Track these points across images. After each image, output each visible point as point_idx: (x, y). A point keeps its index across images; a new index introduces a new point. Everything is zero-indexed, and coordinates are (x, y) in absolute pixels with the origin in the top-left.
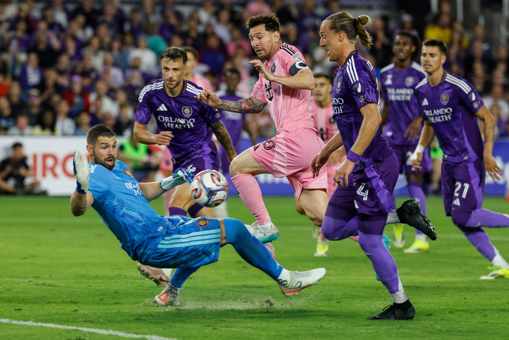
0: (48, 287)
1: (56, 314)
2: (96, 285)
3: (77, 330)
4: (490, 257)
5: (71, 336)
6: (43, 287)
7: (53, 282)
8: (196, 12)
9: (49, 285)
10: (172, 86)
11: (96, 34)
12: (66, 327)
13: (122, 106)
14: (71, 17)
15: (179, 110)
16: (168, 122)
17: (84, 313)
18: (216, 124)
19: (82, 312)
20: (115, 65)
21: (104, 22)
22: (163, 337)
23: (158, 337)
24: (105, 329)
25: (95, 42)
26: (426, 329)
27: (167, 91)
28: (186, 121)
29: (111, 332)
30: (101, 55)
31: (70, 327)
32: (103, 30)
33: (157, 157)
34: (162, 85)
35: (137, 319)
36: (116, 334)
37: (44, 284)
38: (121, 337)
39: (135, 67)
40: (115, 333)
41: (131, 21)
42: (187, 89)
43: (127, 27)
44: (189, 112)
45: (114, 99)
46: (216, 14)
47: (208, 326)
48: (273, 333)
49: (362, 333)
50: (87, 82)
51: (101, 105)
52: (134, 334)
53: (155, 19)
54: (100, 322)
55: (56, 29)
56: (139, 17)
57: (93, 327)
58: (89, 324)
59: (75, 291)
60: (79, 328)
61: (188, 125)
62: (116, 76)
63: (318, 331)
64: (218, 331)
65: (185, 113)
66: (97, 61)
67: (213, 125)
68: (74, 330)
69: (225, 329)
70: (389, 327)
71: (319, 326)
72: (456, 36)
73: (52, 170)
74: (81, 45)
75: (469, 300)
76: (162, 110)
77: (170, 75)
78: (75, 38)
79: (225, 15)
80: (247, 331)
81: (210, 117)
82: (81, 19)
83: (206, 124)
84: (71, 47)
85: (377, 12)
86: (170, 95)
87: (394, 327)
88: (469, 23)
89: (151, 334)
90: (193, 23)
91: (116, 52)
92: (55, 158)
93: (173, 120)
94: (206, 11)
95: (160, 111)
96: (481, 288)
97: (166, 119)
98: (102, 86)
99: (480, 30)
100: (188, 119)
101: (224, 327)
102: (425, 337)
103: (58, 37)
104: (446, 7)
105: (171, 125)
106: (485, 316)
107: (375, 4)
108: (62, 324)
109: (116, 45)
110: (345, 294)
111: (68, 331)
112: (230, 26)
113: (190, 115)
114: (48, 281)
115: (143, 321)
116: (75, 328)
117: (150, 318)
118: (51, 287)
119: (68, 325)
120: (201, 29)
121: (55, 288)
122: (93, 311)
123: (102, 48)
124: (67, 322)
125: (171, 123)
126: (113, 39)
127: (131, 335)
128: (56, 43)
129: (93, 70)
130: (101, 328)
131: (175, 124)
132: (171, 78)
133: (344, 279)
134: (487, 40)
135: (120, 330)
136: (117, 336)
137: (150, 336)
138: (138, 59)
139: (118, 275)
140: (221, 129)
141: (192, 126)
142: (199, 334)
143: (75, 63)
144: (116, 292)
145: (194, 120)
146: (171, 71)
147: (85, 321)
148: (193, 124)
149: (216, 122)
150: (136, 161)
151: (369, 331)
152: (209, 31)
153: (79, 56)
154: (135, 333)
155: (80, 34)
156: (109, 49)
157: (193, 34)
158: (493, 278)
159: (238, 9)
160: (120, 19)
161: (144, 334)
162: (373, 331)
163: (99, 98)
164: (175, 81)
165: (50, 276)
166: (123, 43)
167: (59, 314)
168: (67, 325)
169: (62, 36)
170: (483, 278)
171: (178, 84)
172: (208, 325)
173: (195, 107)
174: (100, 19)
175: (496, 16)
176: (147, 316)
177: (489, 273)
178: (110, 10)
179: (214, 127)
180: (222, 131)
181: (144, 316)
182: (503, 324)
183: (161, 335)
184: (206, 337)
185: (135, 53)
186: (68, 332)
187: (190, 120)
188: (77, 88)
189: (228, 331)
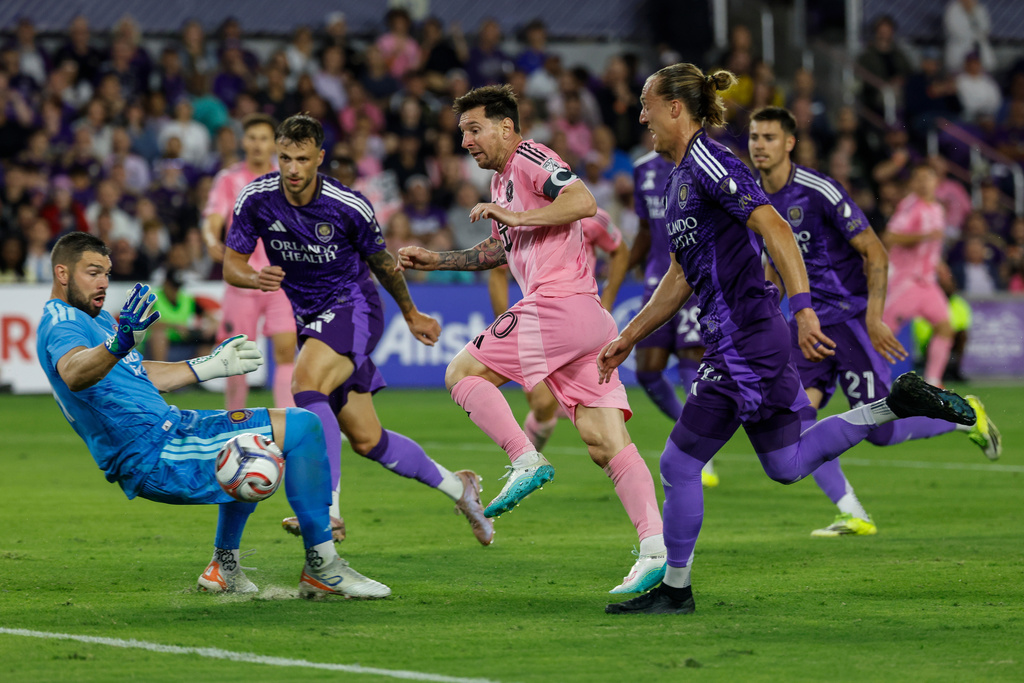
0: (17, 562)
1: (31, 611)
2: (104, 556)
3: (70, 640)
4: (836, 495)
5: (59, 652)
6: (7, 561)
7: (26, 552)
8: (281, 52)
9: (18, 559)
10: (297, 189)
11: (97, 95)
12: (51, 635)
13: (147, 228)
14: (51, 63)
15: (309, 229)
16: (289, 250)
17: (83, 609)
18: (378, 256)
19: (79, 606)
20: (134, 151)
21: (112, 73)
22: (229, 651)
23: (220, 651)
24: (123, 638)
25: (97, 110)
26: (715, 630)
27: (288, 195)
28: (322, 250)
29: (134, 643)
30: (108, 133)
31: (58, 635)
32: (112, 88)
33: (212, 320)
34: (277, 183)
35: (180, 619)
36: (143, 647)
37: (8, 557)
38: (152, 651)
39: (171, 154)
40: (140, 644)
41: (162, 70)
42: (324, 192)
43: (155, 81)
44: (329, 232)
45: (132, 214)
46: (319, 56)
47: (312, 629)
48: (431, 640)
49: (595, 639)
50: (82, 183)
51: (110, 225)
52: (175, 647)
53: (207, 65)
54: (112, 624)
55: (25, 87)
56: (176, 63)
57: (99, 635)
58: (92, 629)
59: (66, 568)
60: (75, 637)
61: (327, 255)
62: (136, 171)
63: (514, 637)
64: (330, 638)
65: (320, 235)
66: (100, 145)
67: (371, 257)
68: (64, 640)
69: (344, 634)
70: (646, 627)
71: (515, 627)
72: (762, 90)
73: (21, 345)
74: (72, 115)
75: (792, 576)
76: (277, 229)
77: (293, 170)
78: (59, 103)
79: (334, 57)
80: (384, 638)
81: (366, 243)
82: (69, 68)
83: (357, 255)
84: (53, 119)
85: (614, 49)
86: (293, 203)
87: (655, 627)
88: (786, 67)
89: (207, 646)
90: (275, 74)
91: (135, 128)
92: (24, 324)
93: (298, 246)
94: (300, 49)
95: (274, 232)
96: (815, 552)
97: (285, 245)
98: (110, 191)
99: (805, 79)
100: (326, 245)
101: (341, 631)
102: (712, 644)
103: (29, 102)
104: (743, 37)
105: (296, 254)
106: (823, 604)
107: (611, 33)
108: (43, 630)
109: (135, 114)
110: (564, 566)
111: (55, 643)
112: (345, 77)
113: (331, 238)
114: (16, 551)
115: (193, 622)
116: (66, 636)
117: (205, 615)
118: (21, 562)
119: (54, 632)
120: (290, 83)
121: (30, 562)
122: (98, 605)
123: (108, 120)
124: (52, 625)
125: (294, 251)
126: (130, 103)
127: (169, 647)
128: (24, 113)
129: (93, 161)
130: (113, 636)
131: (302, 253)
132: (294, 175)
133: (562, 540)
134: (817, 96)
135: (151, 640)
136: (145, 649)
137: (204, 649)
138: (175, 141)
139: (144, 538)
140: (387, 265)
141: (334, 258)
142: (295, 644)
143: (59, 148)
144: (141, 570)
145: (336, 247)
146: (294, 162)
147: (85, 624)
148: (336, 255)
149: (377, 252)
150: (174, 327)
151: (608, 636)
152: (306, 86)
153: (66, 135)
154: (177, 645)
155: (68, 95)
156: (122, 121)
157: (276, 95)
158: (835, 533)
159: (359, 46)
160: (142, 66)
161: (194, 646)
162: (616, 635)
163: (105, 213)
164: (302, 179)
165: (19, 542)
166: (148, 110)
167: (37, 611)
168: (51, 631)
169: (36, 99)
170: (819, 533)
171: (307, 184)
172: (312, 627)
173: (338, 225)
174: (105, 66)
175: (835, 53)
176: (199, 613)
177: (829, 524)
178: (124, 52)
179: (374, 261)
180: (388, 268)
181: (192, 612)
182: (855, 618)
183: (225, 648)
184: (309, 650)
185: (170, 130)
186: (53, 644)
187: (330, 247)
188: (64, 197)
189: (349, 637)
